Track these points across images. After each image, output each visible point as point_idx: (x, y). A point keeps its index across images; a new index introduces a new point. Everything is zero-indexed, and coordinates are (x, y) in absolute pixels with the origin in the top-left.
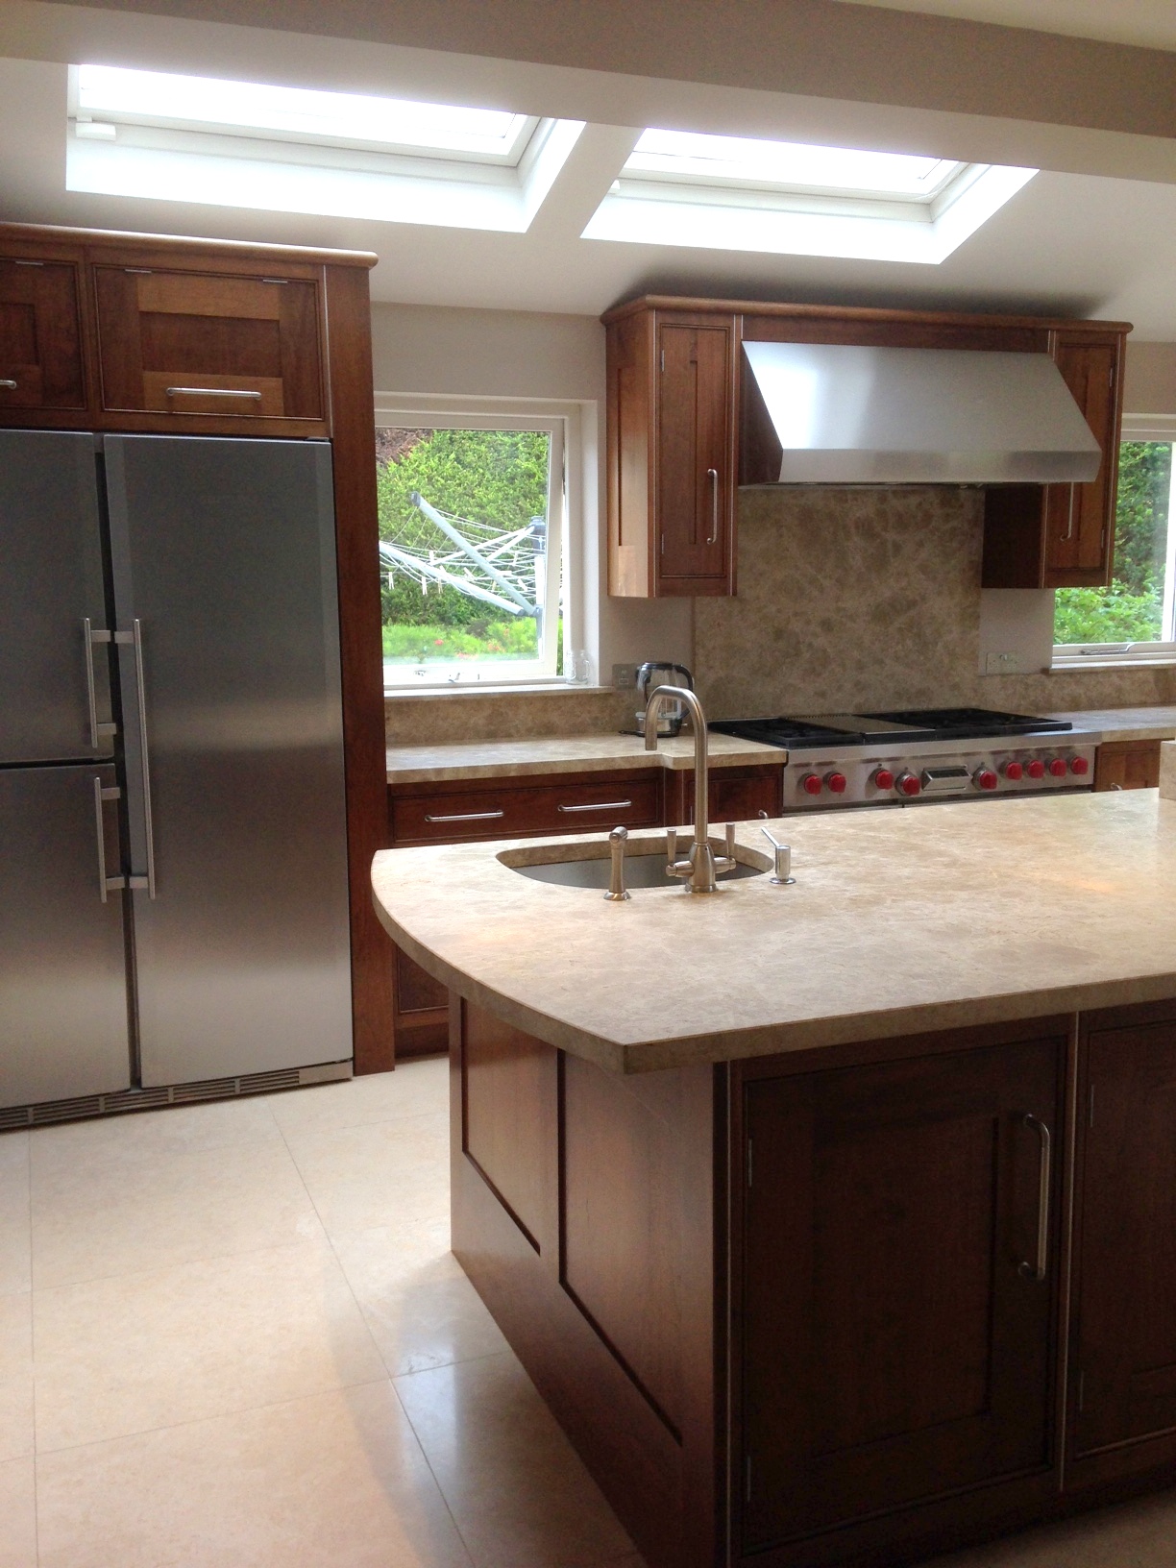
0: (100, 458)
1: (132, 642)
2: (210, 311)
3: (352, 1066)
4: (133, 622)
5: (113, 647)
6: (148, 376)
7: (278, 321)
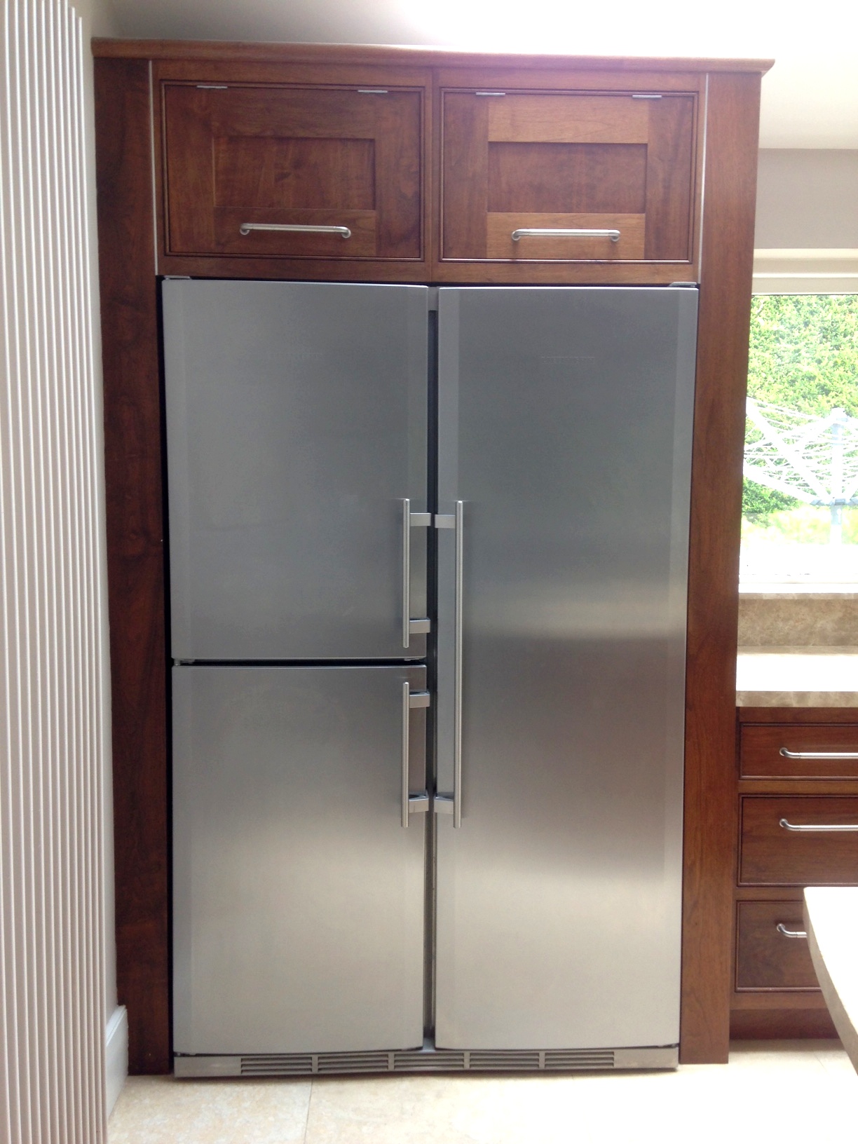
0: (433, 315)
1: (454, 527)
2: (568, 137)
3: (677, 1053)
4: (456, 503)
5: (432, 532)
6: (494, 218)
7: (646, 145)
